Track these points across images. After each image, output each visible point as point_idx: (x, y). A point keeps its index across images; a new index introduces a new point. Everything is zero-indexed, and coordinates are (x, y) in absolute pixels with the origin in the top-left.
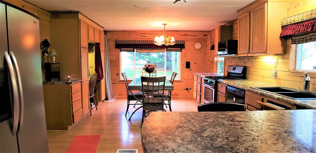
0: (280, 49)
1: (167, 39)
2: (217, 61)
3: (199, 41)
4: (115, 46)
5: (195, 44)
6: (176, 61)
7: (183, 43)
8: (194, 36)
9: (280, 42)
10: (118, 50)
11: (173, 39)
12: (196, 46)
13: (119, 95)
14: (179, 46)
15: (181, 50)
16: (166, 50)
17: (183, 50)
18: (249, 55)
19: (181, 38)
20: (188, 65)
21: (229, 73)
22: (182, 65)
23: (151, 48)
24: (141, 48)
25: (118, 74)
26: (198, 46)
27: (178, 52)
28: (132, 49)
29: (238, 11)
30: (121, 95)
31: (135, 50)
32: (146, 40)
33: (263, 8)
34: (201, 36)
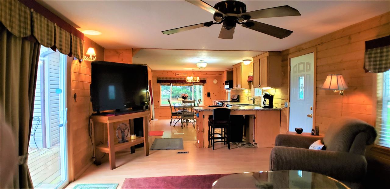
0: (248, 86)
1: (195, 78)
2: (227, 92)
3: (216, 78)
4: (157, 81)
5: (213, 80)
6: (200, 92)
7: (205, 80)
8: (213, 75)
9: (248, 83)
10: (159, 84)
11: (198, 79)
12: (214, 81)
13: (159, 117)
14: (203, 82)
15: (204, 84)
16: (193, 84)
17: (205, 84)
18: (237, 89)
19: (204, 76)
20: (209, 95)
21: (232, 99)
22: (205, 95)
23: (183, 83)
24: (176, 83)
25: (159, 102)
26: (215, 82)
27: (202, 86)
28: (170, 84)
29: (233, 66)
30: (161, 117)
31: (171, 84)
32: (179, 77)
33: (240, 68)
34: (217, 75)
